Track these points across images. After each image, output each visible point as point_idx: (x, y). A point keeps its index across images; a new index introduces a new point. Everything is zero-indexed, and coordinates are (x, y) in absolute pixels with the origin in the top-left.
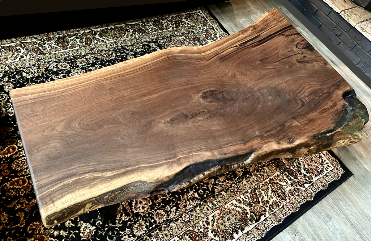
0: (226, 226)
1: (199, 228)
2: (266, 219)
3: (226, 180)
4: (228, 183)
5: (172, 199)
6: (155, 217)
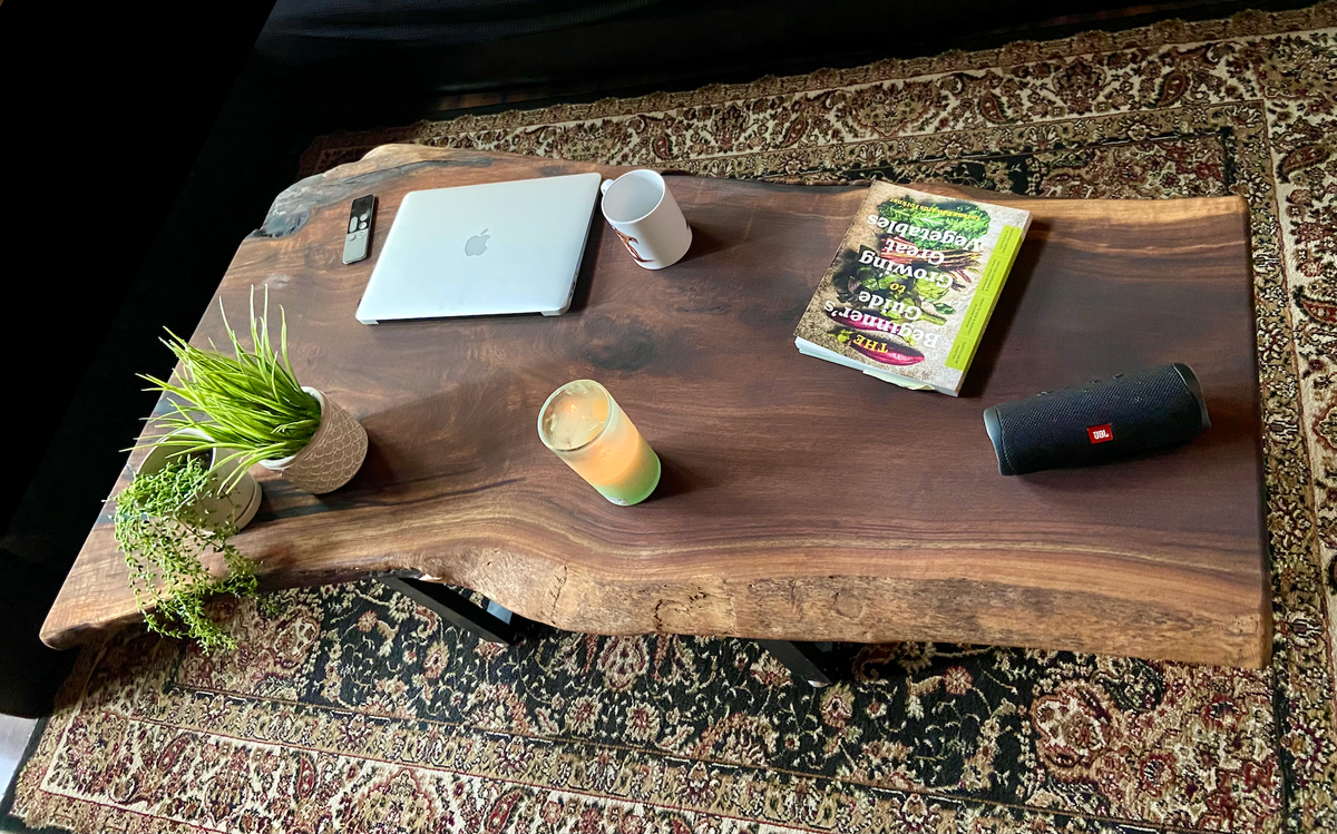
6: (629, 715)
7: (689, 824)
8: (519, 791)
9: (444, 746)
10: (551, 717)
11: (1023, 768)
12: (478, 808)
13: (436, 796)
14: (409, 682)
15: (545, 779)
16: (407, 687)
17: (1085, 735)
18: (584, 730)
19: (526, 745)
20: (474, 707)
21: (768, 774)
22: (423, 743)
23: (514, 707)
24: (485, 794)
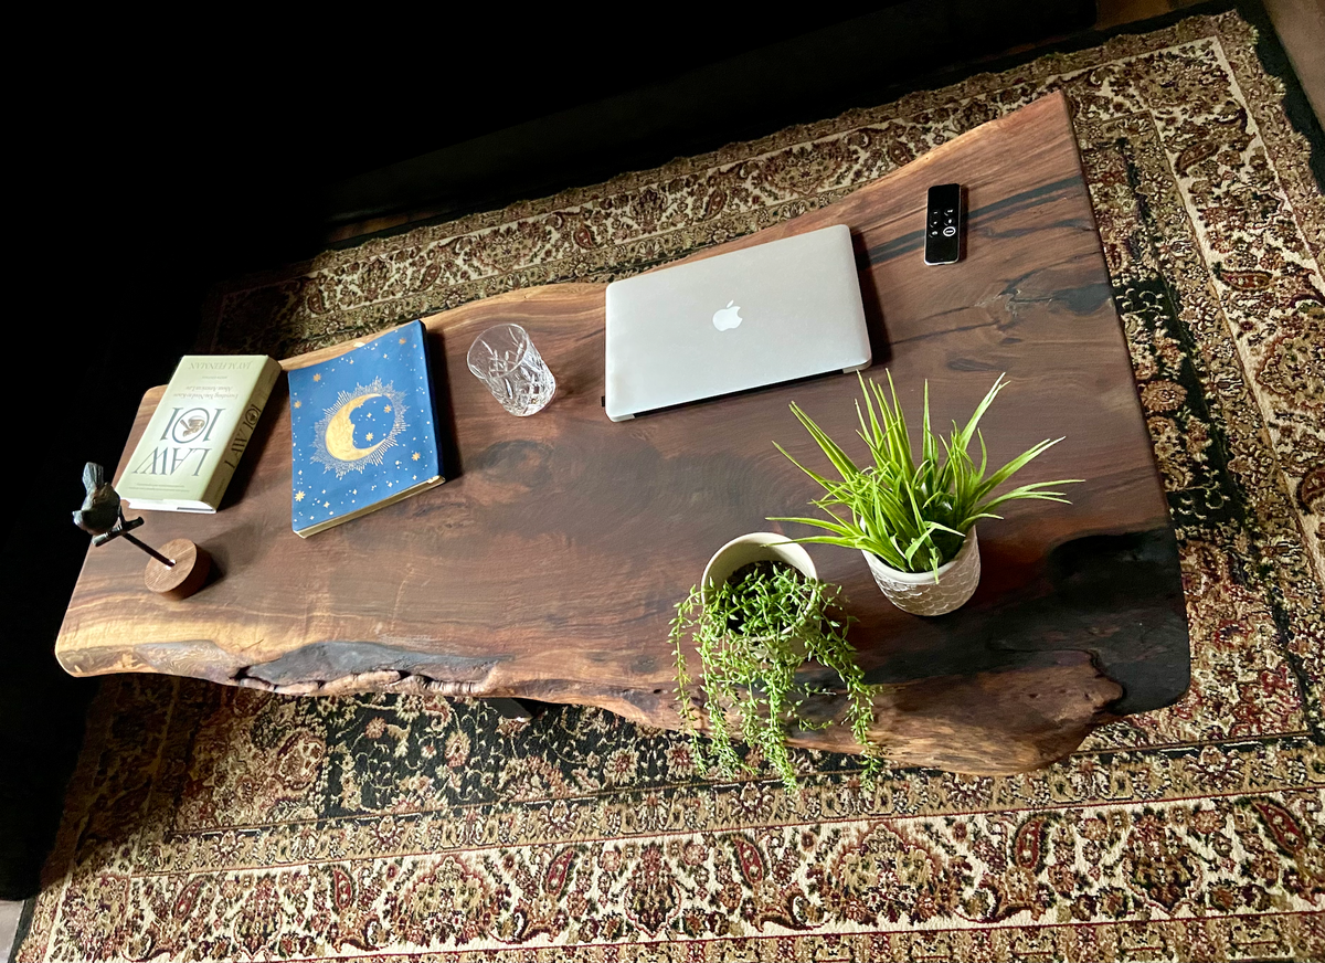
7: (751, 841)
8: (572, 849)
9: (484, 825)
10: (590, 775)
12: (533, 875)
13: (486, 873)
14: (433, 775)
15: (596, 833)
16: (432, 780)
18: (626, 779)
19: (569, 806)
20: (507, 784)
22: (461, 827)
23: (549, 775)
24: (538, 860)
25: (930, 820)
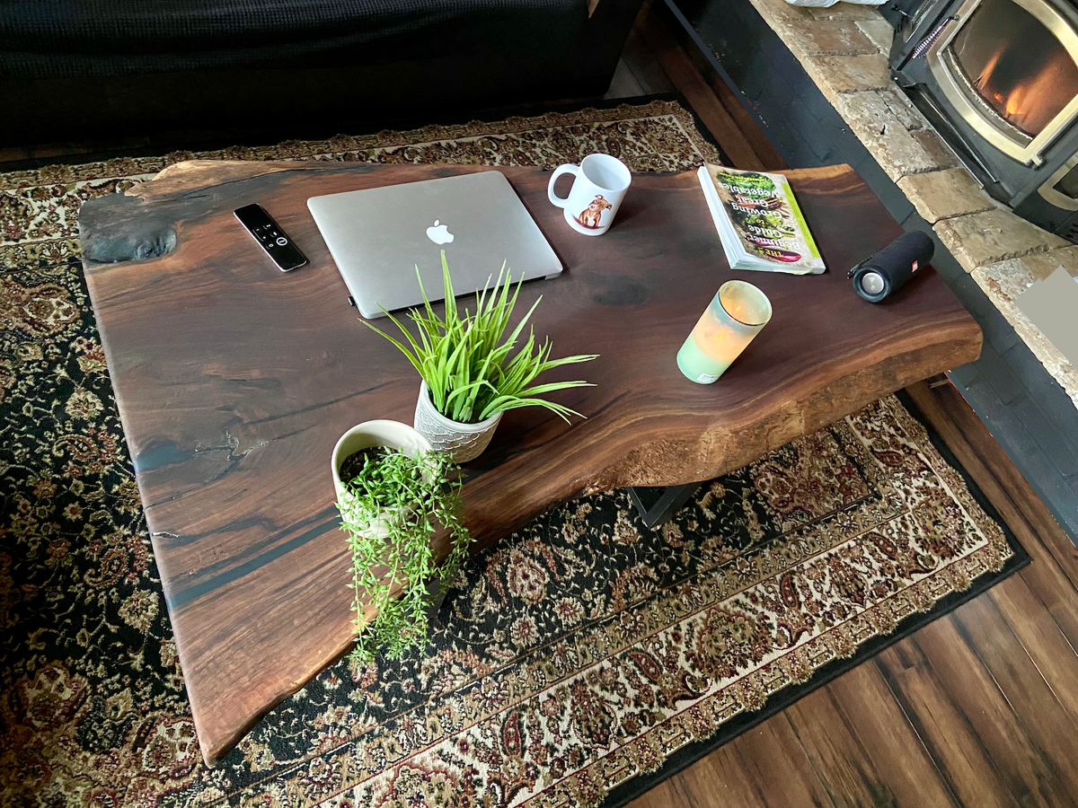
0: (720, 650)
1: (657, 646)
2: (814, 640)
3: (722, 545)
4: (727, 552)
5: (597, 576)
6: (558, 612)
7: (641, 651)
8: (515, 712)
9: (424, 726)
10: (502, 648)
11: (771, 517)
12: (491, 746)
13: (446, 765)
14: (348, 702)
15: (528, 691)
16: (349, 708)
17: (783, 487)
18: (533, 641)
19: (496, 679)
20: (430, 682)
21: (664, 593)
22: (402, 736)
23: (466, 660)
24: (489, 733)
25: (735, 597)
